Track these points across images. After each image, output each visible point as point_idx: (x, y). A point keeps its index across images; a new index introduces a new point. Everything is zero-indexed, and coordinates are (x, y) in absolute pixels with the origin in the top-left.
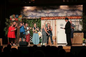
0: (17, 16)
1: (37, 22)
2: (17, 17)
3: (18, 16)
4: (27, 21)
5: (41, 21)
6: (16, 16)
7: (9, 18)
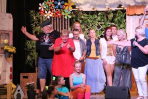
0: (59, 4)
1: (112, 21)
2: (59, 8)
3: (62, 4)
4: (82, 19)
5: (128, 17)
6: (55, 5)
7: (37, 11)
